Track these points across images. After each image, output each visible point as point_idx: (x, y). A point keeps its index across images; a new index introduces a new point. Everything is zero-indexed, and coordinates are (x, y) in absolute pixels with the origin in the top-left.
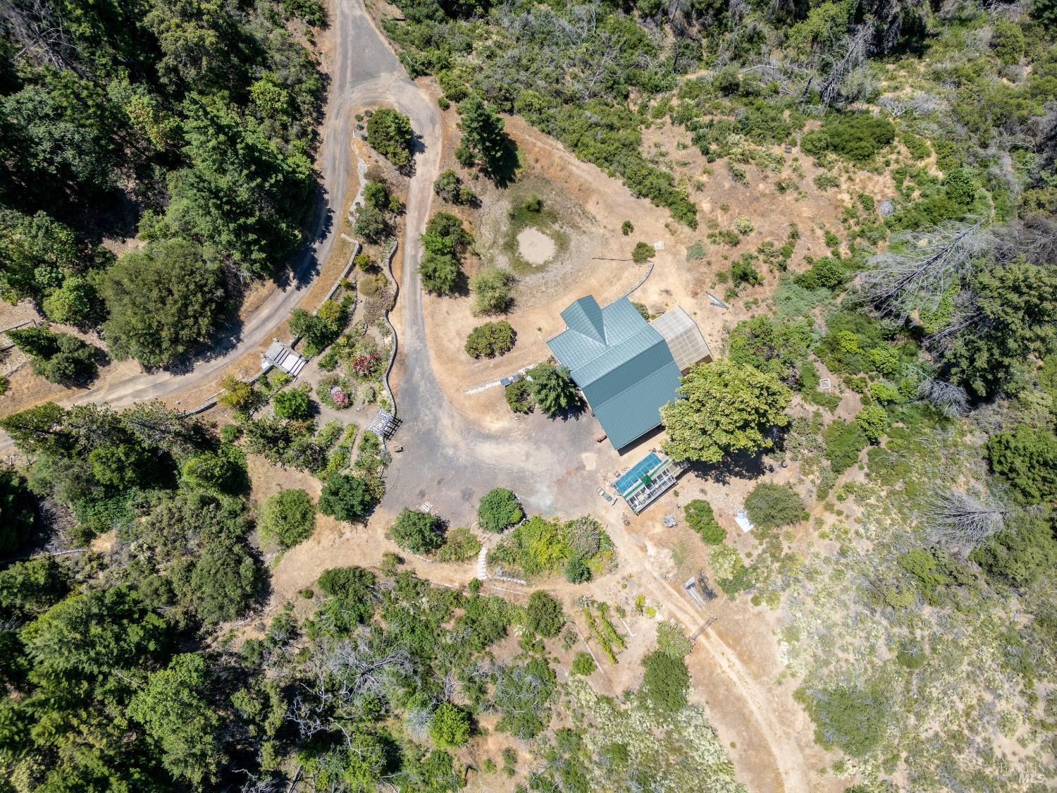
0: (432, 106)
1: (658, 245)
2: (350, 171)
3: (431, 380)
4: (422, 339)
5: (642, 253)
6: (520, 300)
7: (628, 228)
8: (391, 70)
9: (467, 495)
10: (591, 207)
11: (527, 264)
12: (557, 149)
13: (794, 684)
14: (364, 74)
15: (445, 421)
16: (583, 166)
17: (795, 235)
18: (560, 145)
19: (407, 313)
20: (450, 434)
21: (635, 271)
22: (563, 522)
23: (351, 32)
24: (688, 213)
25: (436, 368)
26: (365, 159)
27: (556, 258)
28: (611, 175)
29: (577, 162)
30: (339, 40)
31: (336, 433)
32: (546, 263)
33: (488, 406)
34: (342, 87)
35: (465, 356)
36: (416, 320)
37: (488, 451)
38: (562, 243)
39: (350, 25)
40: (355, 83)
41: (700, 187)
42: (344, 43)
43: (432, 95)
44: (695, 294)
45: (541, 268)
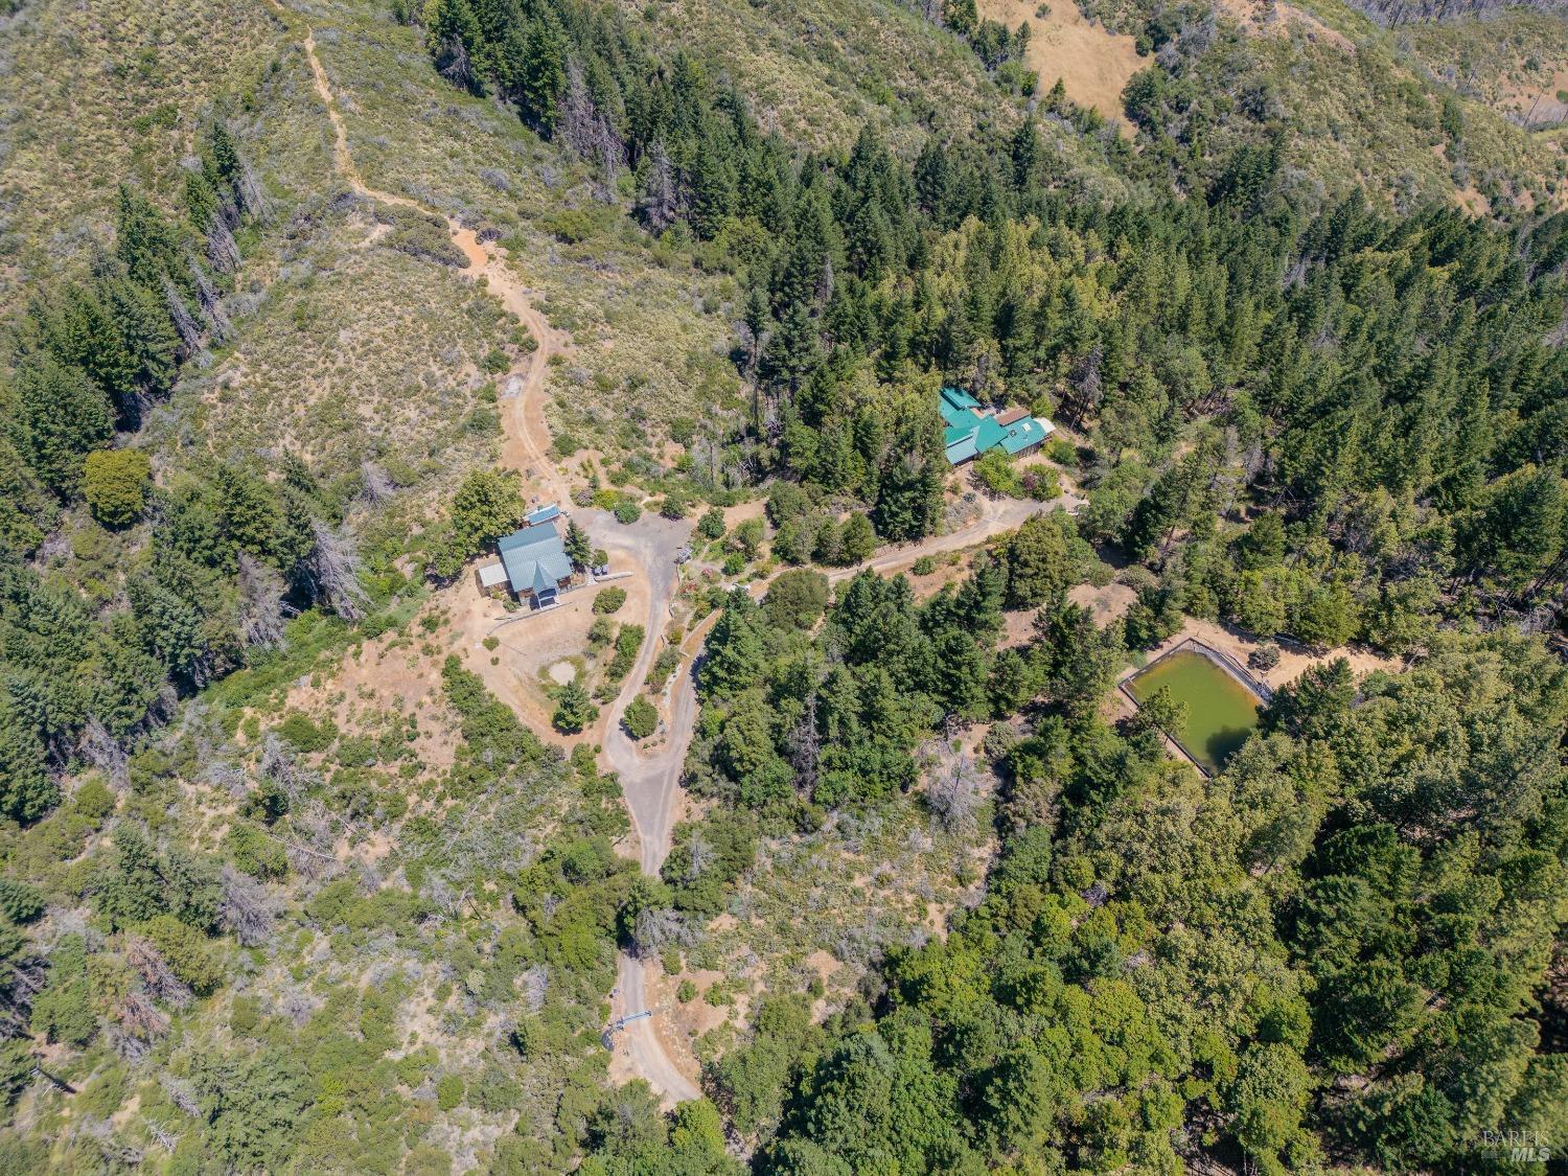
0: (606, 750)
1: (479, 646)
2: (676, 699)
3: (653, 583)
4: (654, 607)
5: (491, 644)
6: (584, 636)
7: (495, 662)
8: (631, 785)
9: (645, 524)
10: (515, 682)
11: (572, 663)
12: (523, 720)
13: (502, 437)
14: (654, 783)
15: (649, 560)
16: (508, 703)
17: (381, 656)
18: (521, 720)
19: (660, 621)
20: (648, 554)
21: (501, 635)
22: (594, 508)
23: (657, 820)
24: (451, 668)
25: (649, 590)
26: (664, 706)
27: (552, 664)
28: (491, 696)
29: (514, 707)
30: (668, 815)
31: (715, 559)
32: (559, 662)
33: (620, 563)
34: (672, 772)
35: (629, 594)
36: (655, 617)
37: (628, 541)
38: (544, 672)
39: (656, 827)
40: (662, 774)
41: (431, 693)
42: (664, 811)
43: (604, 760)
44: (468, 612)
45: (564, 659)
